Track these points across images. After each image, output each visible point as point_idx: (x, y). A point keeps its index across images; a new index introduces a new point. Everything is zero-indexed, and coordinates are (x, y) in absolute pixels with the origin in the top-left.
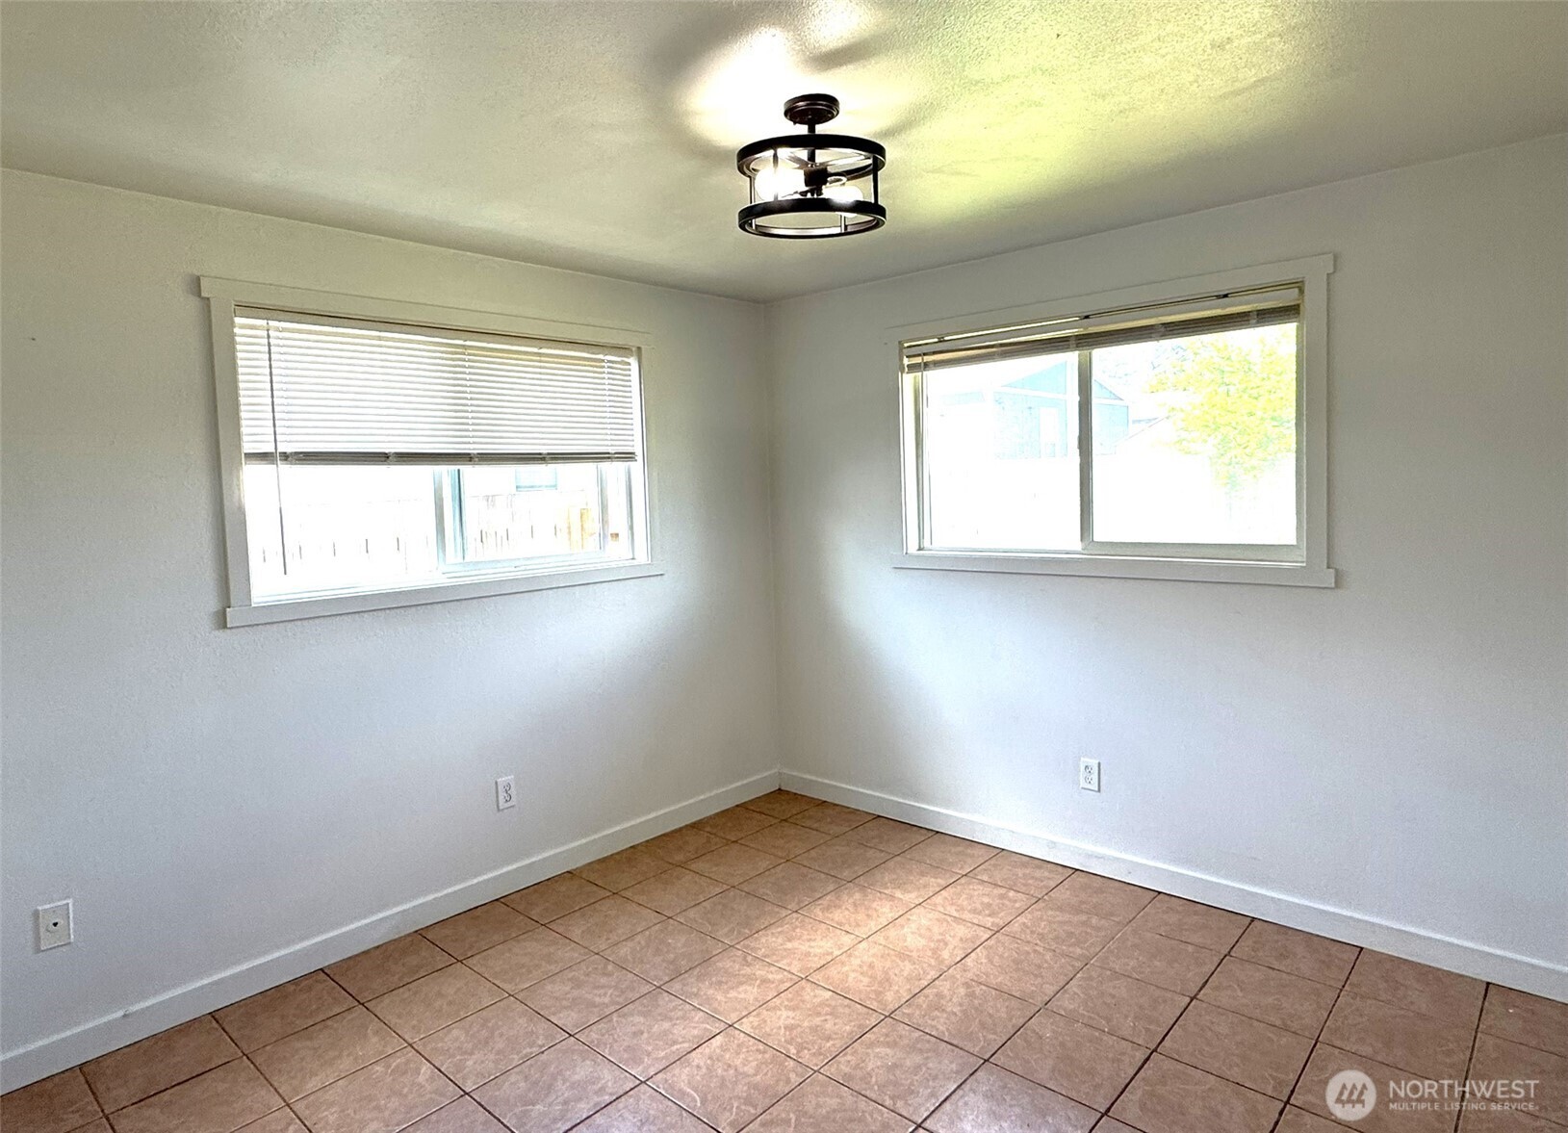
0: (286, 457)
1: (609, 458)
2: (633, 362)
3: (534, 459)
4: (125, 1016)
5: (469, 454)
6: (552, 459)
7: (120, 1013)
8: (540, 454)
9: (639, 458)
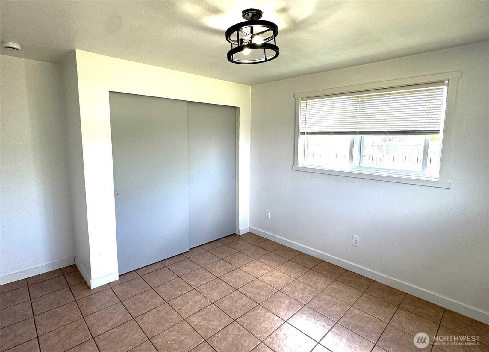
0: (307, 133)
1: (421, 133)
2: (446, 88)
3: (379, 133)
4: (274, 236)
5: (355, 132)
6: (389, 133)
7: (273, 235)
8: (384, 131)
9: (441, 132)
